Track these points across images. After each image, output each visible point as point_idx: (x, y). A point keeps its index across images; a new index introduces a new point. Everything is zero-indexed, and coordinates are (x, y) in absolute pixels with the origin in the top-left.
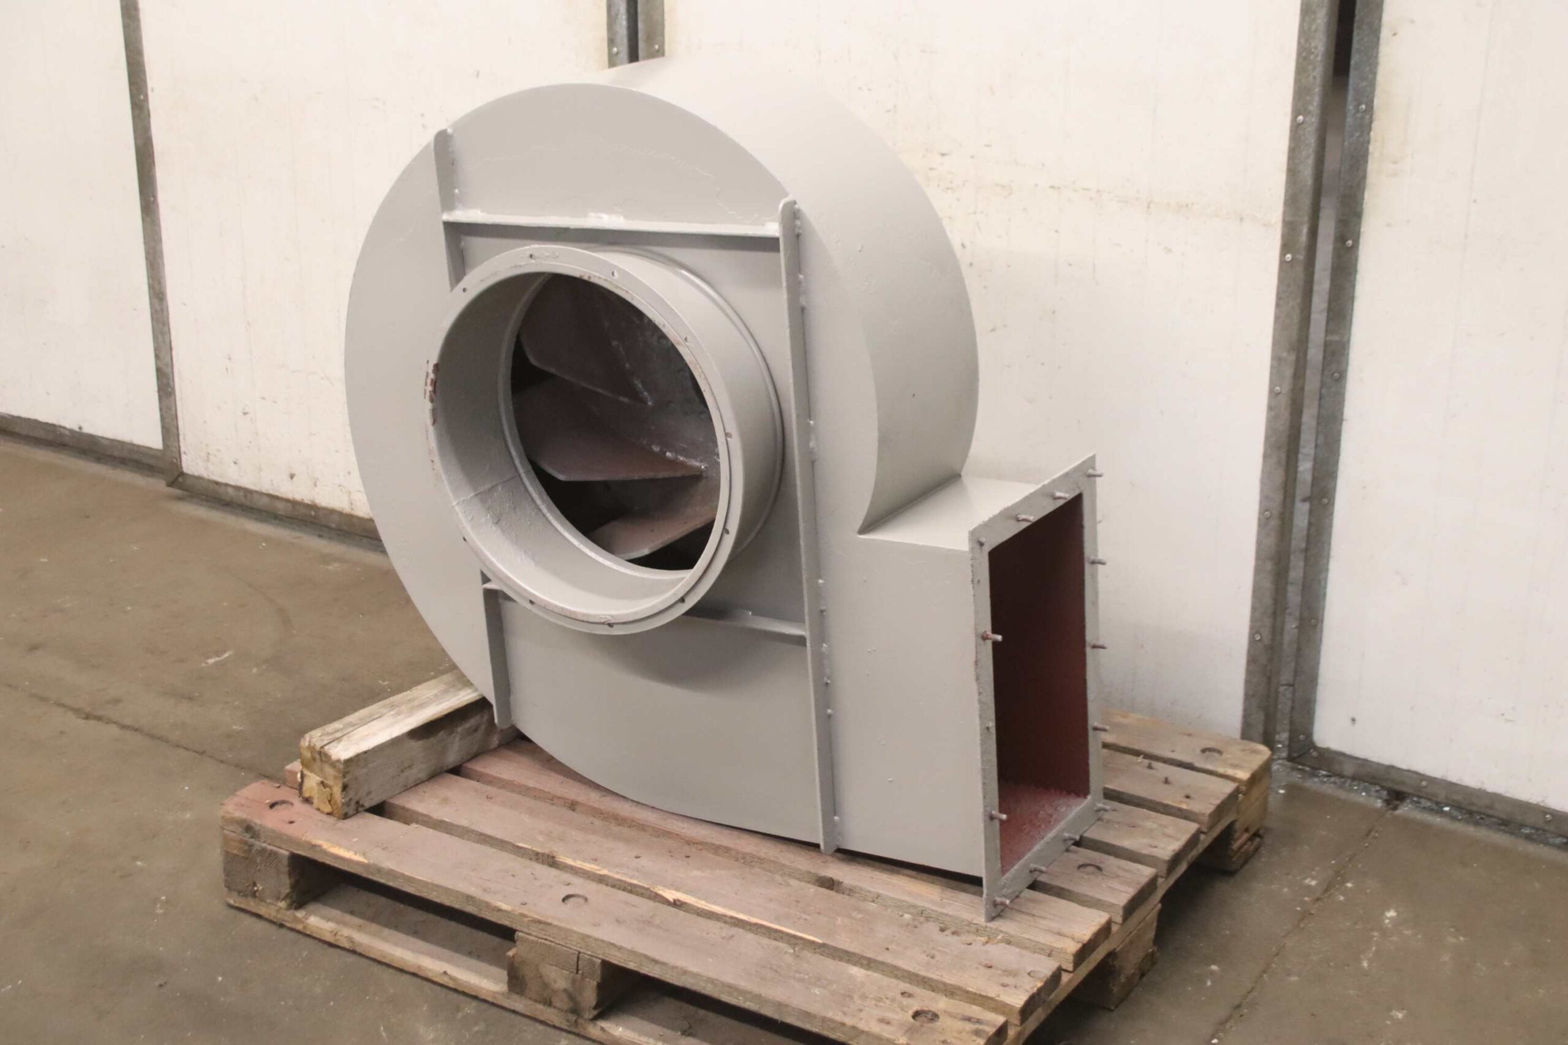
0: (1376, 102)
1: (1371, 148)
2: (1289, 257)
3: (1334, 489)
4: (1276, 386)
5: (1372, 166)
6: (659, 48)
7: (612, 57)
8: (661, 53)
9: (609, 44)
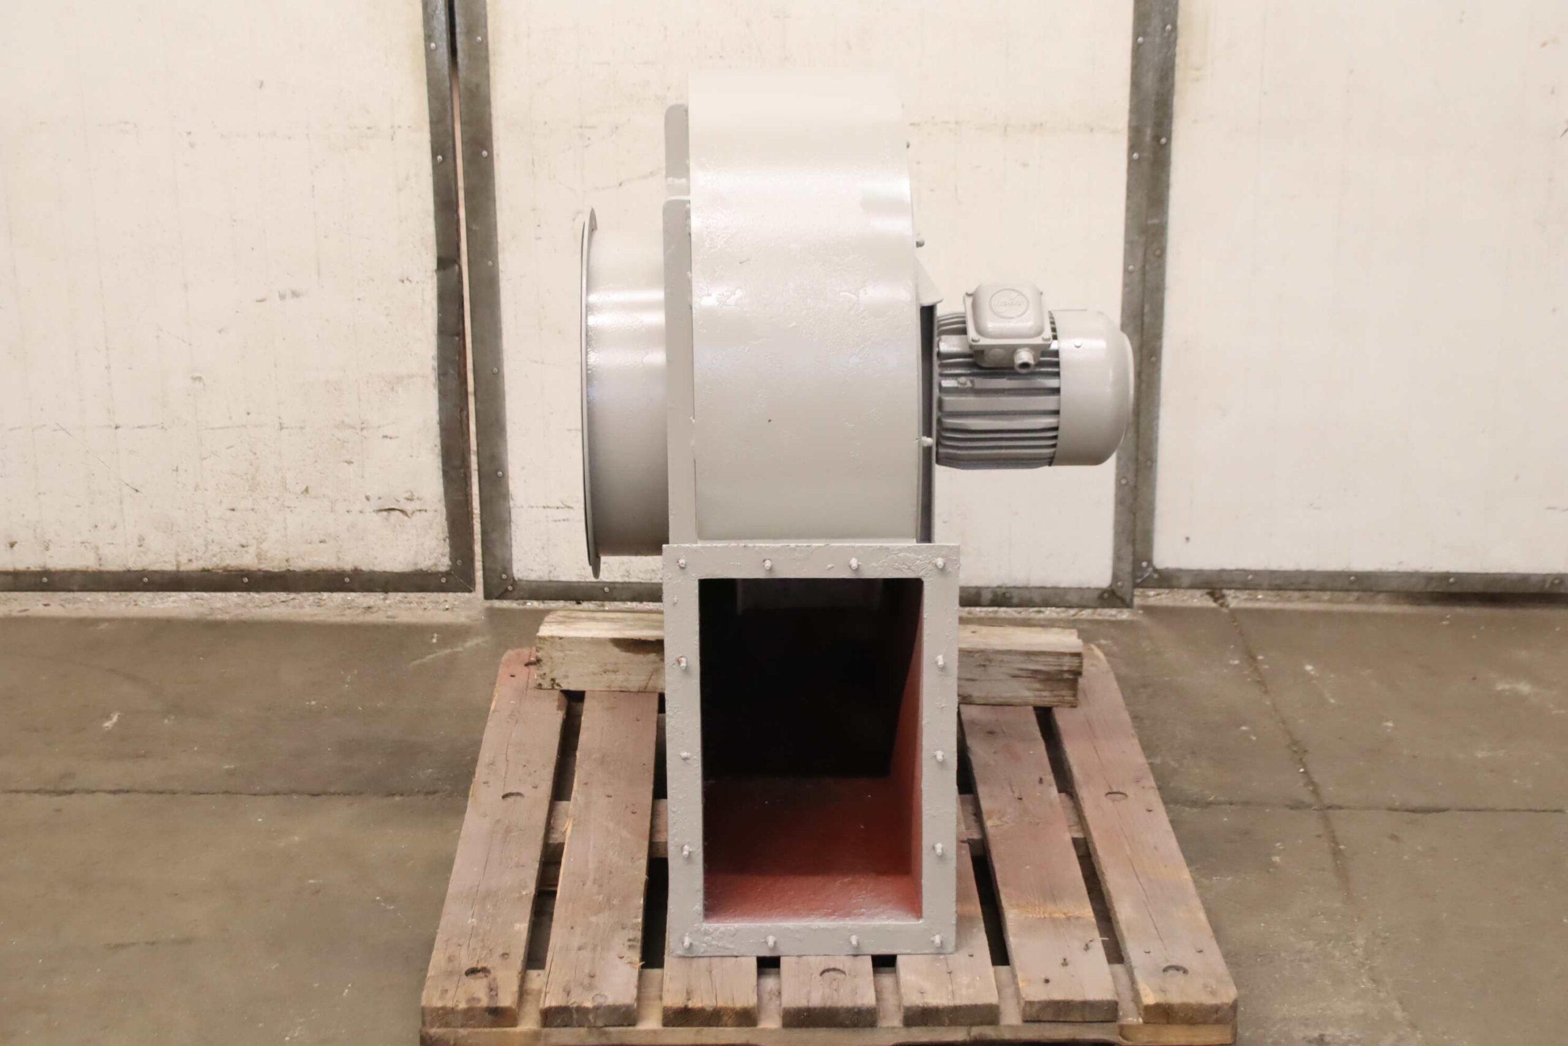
0: (1179, 22)
1: (1178, 60)
2: (1136, 156)
3: (1161, 347)
4: (1129, 266)
5: (1179, 75)
6: (482, 40)
7: (429, 53)
8: (484, 45)
9: (425, 40)
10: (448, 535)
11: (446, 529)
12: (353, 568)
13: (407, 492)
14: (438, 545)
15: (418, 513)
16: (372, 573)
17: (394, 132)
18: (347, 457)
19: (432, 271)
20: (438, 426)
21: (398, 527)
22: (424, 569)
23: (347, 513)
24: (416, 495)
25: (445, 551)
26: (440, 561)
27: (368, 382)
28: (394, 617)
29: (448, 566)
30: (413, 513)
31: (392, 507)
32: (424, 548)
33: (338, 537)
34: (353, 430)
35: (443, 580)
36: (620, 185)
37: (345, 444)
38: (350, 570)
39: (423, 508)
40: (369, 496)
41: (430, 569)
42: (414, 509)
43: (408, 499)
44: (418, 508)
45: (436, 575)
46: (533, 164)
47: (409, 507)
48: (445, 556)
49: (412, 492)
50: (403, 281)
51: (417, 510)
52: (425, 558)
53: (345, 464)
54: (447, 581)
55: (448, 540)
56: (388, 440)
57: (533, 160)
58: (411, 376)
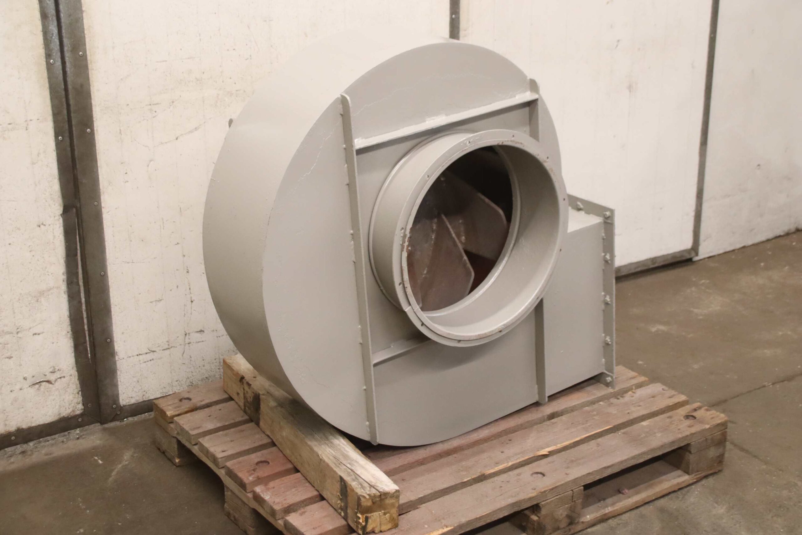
6: (83, 54)
7: (49, 67)
8: (84, 57)
9: (46, 58)
10: (80, 389)
11: (79, 385)
12: (16, 428)
13: (51, 368)
14: (74, 398)
15: (59, 380)
16: (30, 429)
17: (28, 125)
18: (8, 355)
19: (59, 216)
20: (69, 319)
21: (46, 392)
22: (66, 416)
23: (11, 392)
24: (57, 368)
25: (79, 401)
26: (76, 408)
27: (19, 300)
28: (51, 454)
29: (82, 409)
30: (56, 380)
31: (42, 380)
32: (65, 402)
33: (5, 410)
34: (11, 335)
35: (80, 420)
36: (177, 139)
37: (6, 345)
38: (14, 431)
39: (62, 375)
40: (26, 377)
41: (70, 415)
42: (56, 378)
43: (52, 372)
44: (59, 376)
45: (75, 417)
46: (120, 133)
47: (52, 378)
48: (79, 403)
49: (54, 367)
50: (39, 226)
51: (58, 378)
52: (66, 408)
53: (7, 359)
54: (82, 420)
55: (80, 393)
56: (36, 336)
57: (120, 130)
58: (49, 290)
